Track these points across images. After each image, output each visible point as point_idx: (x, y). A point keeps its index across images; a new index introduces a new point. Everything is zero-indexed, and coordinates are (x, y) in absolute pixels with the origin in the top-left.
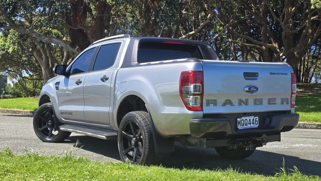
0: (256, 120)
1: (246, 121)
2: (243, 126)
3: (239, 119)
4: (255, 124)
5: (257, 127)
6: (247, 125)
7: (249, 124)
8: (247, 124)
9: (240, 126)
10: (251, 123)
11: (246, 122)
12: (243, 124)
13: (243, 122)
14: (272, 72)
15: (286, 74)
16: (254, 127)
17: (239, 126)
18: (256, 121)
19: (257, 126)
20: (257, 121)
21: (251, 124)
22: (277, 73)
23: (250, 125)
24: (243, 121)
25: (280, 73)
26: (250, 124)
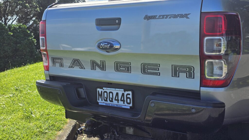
0: (128, 96)
1: (111, 94)
2: (106, 101)
3: (99, 90)
4: (125, 102)
5: (129, 108)
6: (112, 101)
7: (115, 100)
8: (112, 99)
9: (102, 100)
10: (120, 99)
11: (111, 96)
12: (107, 98)
13: (106, 96)
14: (150, 15)
15: (186, 16)
16: (123, 107)
17: (100, 99)
18: (127, 98)
19: (128, 106)
20: (129, 98)
21: (120, 101)
22: (160, 16)
23: (118, 102)
24: (105, 94)
25: (167, 16)
26: (118, 100)
